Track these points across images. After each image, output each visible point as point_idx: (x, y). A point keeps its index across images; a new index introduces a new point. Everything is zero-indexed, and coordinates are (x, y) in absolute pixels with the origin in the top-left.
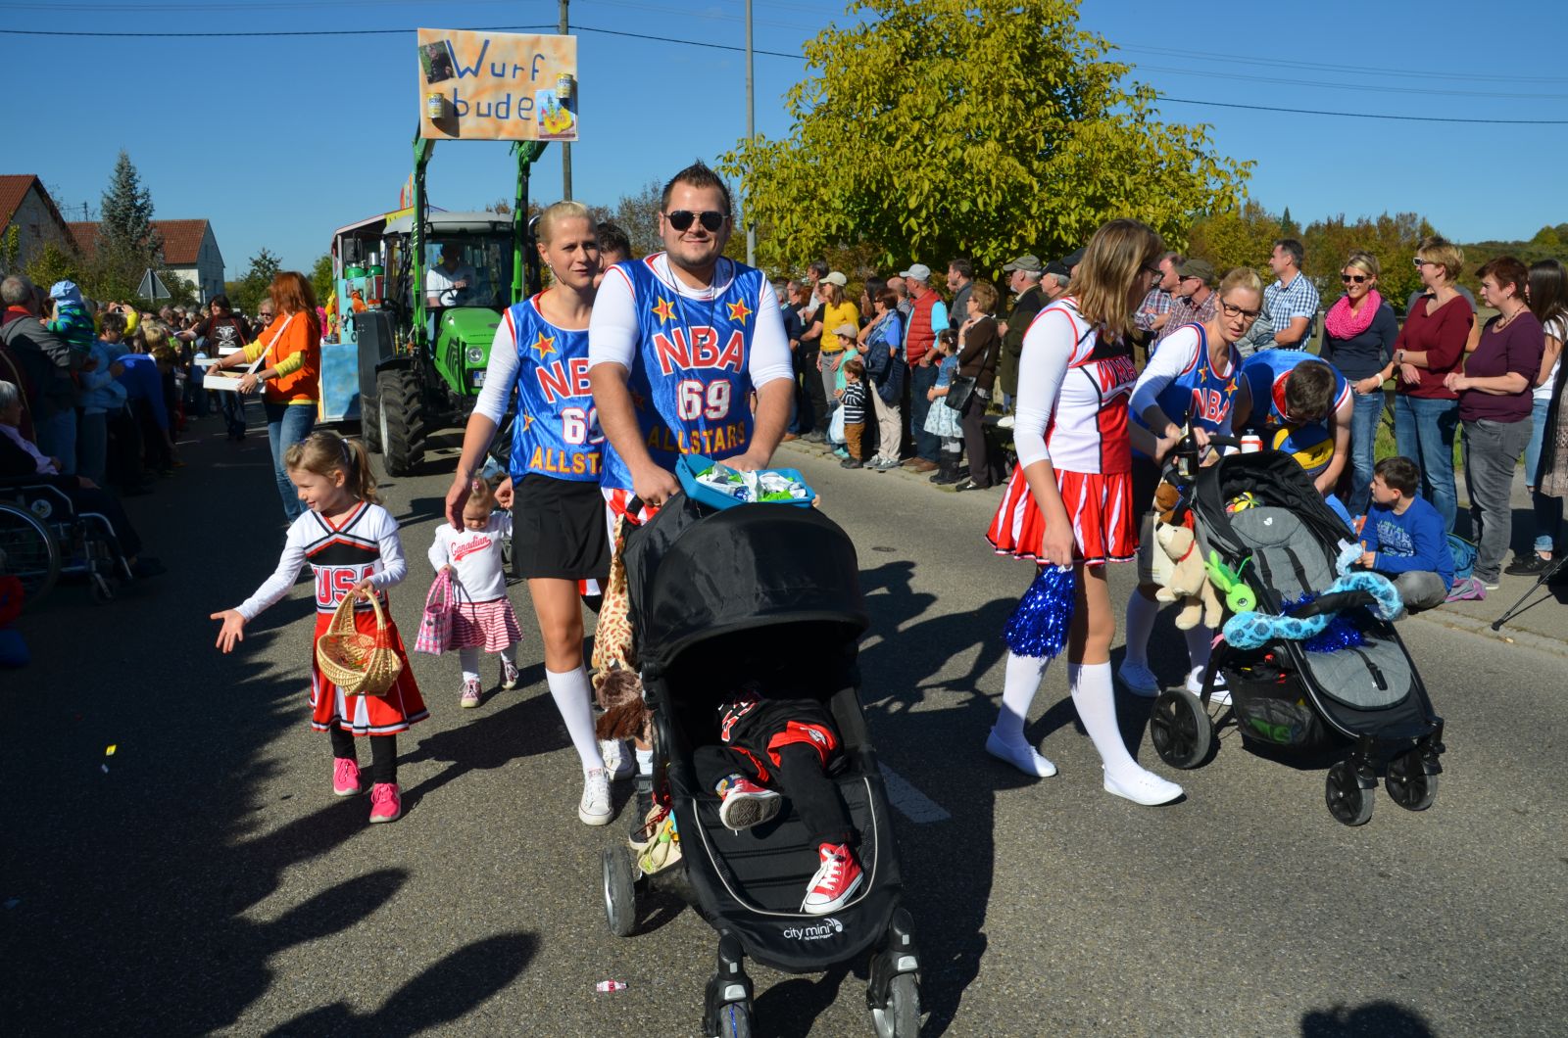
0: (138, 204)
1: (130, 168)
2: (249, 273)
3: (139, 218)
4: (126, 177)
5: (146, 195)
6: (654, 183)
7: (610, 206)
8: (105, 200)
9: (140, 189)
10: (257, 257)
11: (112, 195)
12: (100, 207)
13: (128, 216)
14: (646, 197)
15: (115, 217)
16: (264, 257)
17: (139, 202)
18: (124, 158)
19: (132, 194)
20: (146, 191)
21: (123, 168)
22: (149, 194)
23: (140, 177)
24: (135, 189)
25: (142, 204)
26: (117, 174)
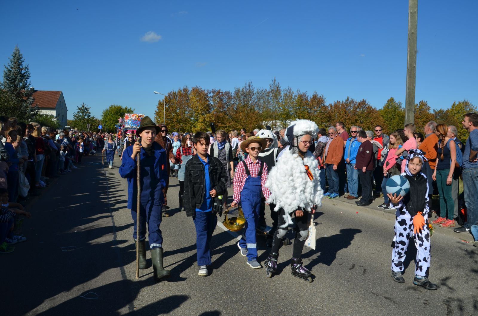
0: (23, 73)
1: (20, 55)
2: (77, 113)
3: (22, 79)
4: (18, 60)
5: (27, 68)
6: (249, 83)
7: (231, 91)
8: (6, 69)
9: (24, 65)
10: (80, 106)
11: (9, 67)
12: (3, 72)
13: (16, 78)
14: (246, 88)
15: (10, 78)
16: (83, 107)
17: (23, 72)
18: (17, 50)
19: (19, 67)
20: (27, 66)
21: (16, 55)
22: (28, 69)
23: (24, 60)
24: (21, 65)
25: (24, 73)
26: (13, 57)
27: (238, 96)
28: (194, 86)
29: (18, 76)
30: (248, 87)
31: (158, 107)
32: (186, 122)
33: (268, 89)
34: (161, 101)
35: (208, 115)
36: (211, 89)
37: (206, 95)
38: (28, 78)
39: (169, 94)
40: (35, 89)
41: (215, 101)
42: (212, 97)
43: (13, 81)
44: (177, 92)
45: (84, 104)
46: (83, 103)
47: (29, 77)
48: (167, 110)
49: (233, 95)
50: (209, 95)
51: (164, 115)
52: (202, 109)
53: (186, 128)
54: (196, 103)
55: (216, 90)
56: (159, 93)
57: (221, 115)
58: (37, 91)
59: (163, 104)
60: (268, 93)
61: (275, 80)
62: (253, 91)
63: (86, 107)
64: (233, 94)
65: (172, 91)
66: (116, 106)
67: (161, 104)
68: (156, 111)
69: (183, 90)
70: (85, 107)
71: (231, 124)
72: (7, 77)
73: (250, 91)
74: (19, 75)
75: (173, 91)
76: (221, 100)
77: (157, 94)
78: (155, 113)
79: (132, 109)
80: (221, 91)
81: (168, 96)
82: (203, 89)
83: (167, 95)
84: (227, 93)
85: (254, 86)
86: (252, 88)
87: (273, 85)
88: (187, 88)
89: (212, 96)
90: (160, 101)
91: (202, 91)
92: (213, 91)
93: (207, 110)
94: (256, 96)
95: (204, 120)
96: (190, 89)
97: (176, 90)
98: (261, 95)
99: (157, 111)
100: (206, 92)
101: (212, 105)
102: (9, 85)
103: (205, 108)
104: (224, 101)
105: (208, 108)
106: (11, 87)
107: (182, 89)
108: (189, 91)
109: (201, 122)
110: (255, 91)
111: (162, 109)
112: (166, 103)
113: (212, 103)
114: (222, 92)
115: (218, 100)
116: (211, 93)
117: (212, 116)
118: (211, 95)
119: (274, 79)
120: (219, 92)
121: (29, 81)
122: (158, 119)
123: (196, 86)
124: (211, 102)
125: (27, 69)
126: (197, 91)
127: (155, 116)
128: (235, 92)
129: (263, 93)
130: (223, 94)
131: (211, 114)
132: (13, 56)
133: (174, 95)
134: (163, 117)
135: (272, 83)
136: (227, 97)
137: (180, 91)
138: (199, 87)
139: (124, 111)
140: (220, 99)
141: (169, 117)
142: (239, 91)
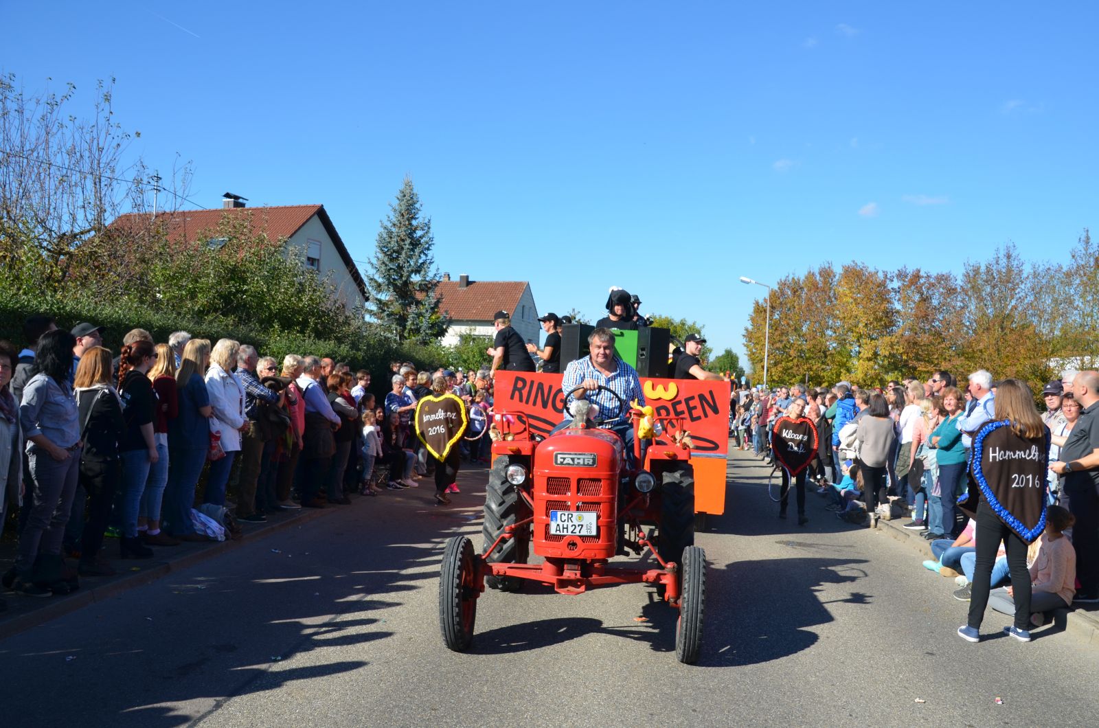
0: (416, 236)
1: (412, 195)
3: (414, 251)
4: (409, 209)
5: (427, 226)
6: (1008, 248)
7: (954, 273)
8: (382, 230)
9: (421, 218)
11: (389, 225)
13: (402, 248)
14: (997, 263)
15: (389, 249)
18: (409, 185)
19: (410, 224)
20: (426, 221)
21: (405, 196)
22: (429, 228)
23: (421, 205)
24: (415, 219)
25: (420, 237)
26: (398, 202)
27: (973, 287)
28: (848, 262)
29: (405, 245)
30: (1003, 262)
31: (752, 319)
32: (826, 357)
33: (1067, 263)
34: (761, 301)
35: (887, 339)
36: (893, 269)
37: (882, 285)
38: (428, 249)
39: (783, 285)
40: (470, 280)
41: (906, 300)
42: (899, 292)
43: (394, 255)
44: (802, 278)
45: (576, 312)
46: (574, 310)
47: (430, 245)
48: (775, 326)
49: (961, 284)
50: (890, 286)
51: (765, 339)
52: (871, 323)
53: (825, 374)
54: (853, 307)
55: (908, 271)
56: (753, 282)
57: (924, 339)
58: (474, 282)
59: (765, 311)
60: (1069, 275)
61: (1088, 238)
62: (1021, 271)
63: (579, 320)
64: (959, 282)
65: (787, 277)
66: (658, 317)
67: (759, 310)
68: (747, 330)
69: (820, 273)
70: (577, 319)
71: (954, 366)
72: (384, 247)
73: (1009, 270)
74: (408, 241)
75: (790, 278)
76: (925, 300)
77: (748, 283)
78: (744, 332)
79: (698, 326)
80: (922, 273)
81: (779, 288)
82: (871, 269)
83: (776, 287)
84: (943, 279)
85: (1022, 257)
86: (1016, 262)
87: (1084, 252)
88: (829, 267)
89: (899, 288)
90: (757, 303)
91: (871, 275)
92: (901, 275)
93: (886, 327)
94: (1029, 285)
95: (876, 354)
96: (838, 270)
97: (801, 275)
98: (1044, 281)
99: (750, 327)
100: (881, 275)
101: (898, 312)
102: (386, 265)
103: (878, 320)
104: (933, 301)
105: (886, 321)
106: (391, 269)
107: (816, 271)
108: (835, 276)
109: (867, 358)
110: (1027, 270)
111: (763, 323)
112: (773, 307)
113: (898, 306)
114: (928, 277)
115: (917, 298)
116: (895, 279)
117: (898, 342)
118: (896, 284)
119: (1085, 234)
120: (917, 276)
121: (430, 253)
122: (751, 351)
123: (854, 261)
124: (896, 303)
125: (426, 228)
126: (855, 275)
127: (744, 341)
128: (967, 275)
129: (1052, 277)
130: (932, 280)
131: (894, 337)
132: (398, 198)
133: (796, 288)
134: (765, 345)
135: (1080, 247)
136: (941, 290)
137: (811, 275)
138: (859, 263)
139: (678, 329)
140: (922, 294)
141: (778, 345)
142: (977, 271)
